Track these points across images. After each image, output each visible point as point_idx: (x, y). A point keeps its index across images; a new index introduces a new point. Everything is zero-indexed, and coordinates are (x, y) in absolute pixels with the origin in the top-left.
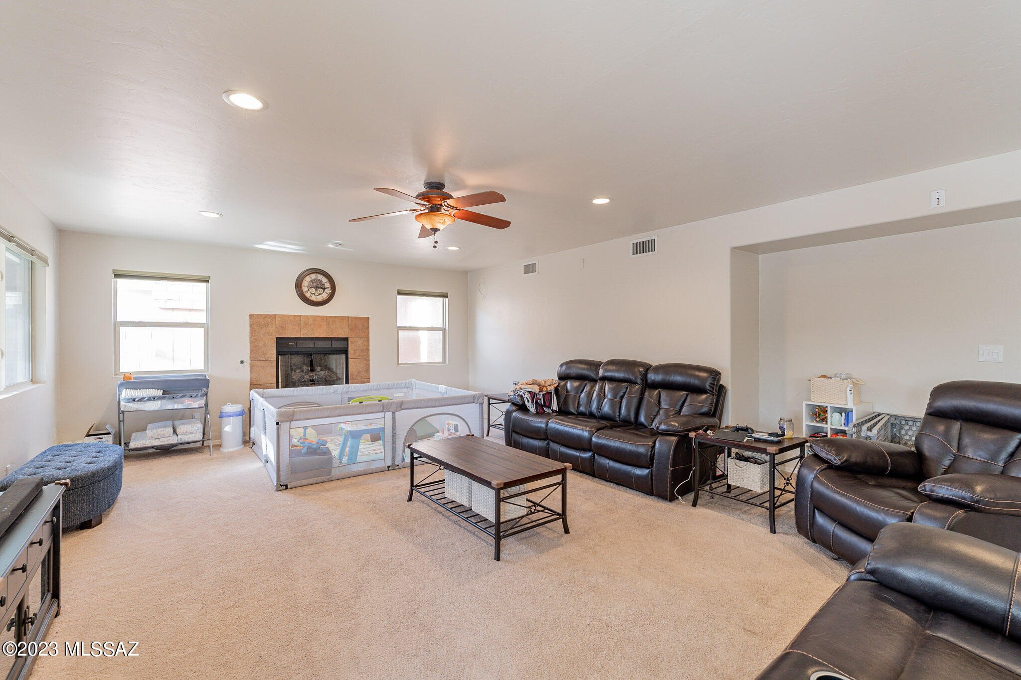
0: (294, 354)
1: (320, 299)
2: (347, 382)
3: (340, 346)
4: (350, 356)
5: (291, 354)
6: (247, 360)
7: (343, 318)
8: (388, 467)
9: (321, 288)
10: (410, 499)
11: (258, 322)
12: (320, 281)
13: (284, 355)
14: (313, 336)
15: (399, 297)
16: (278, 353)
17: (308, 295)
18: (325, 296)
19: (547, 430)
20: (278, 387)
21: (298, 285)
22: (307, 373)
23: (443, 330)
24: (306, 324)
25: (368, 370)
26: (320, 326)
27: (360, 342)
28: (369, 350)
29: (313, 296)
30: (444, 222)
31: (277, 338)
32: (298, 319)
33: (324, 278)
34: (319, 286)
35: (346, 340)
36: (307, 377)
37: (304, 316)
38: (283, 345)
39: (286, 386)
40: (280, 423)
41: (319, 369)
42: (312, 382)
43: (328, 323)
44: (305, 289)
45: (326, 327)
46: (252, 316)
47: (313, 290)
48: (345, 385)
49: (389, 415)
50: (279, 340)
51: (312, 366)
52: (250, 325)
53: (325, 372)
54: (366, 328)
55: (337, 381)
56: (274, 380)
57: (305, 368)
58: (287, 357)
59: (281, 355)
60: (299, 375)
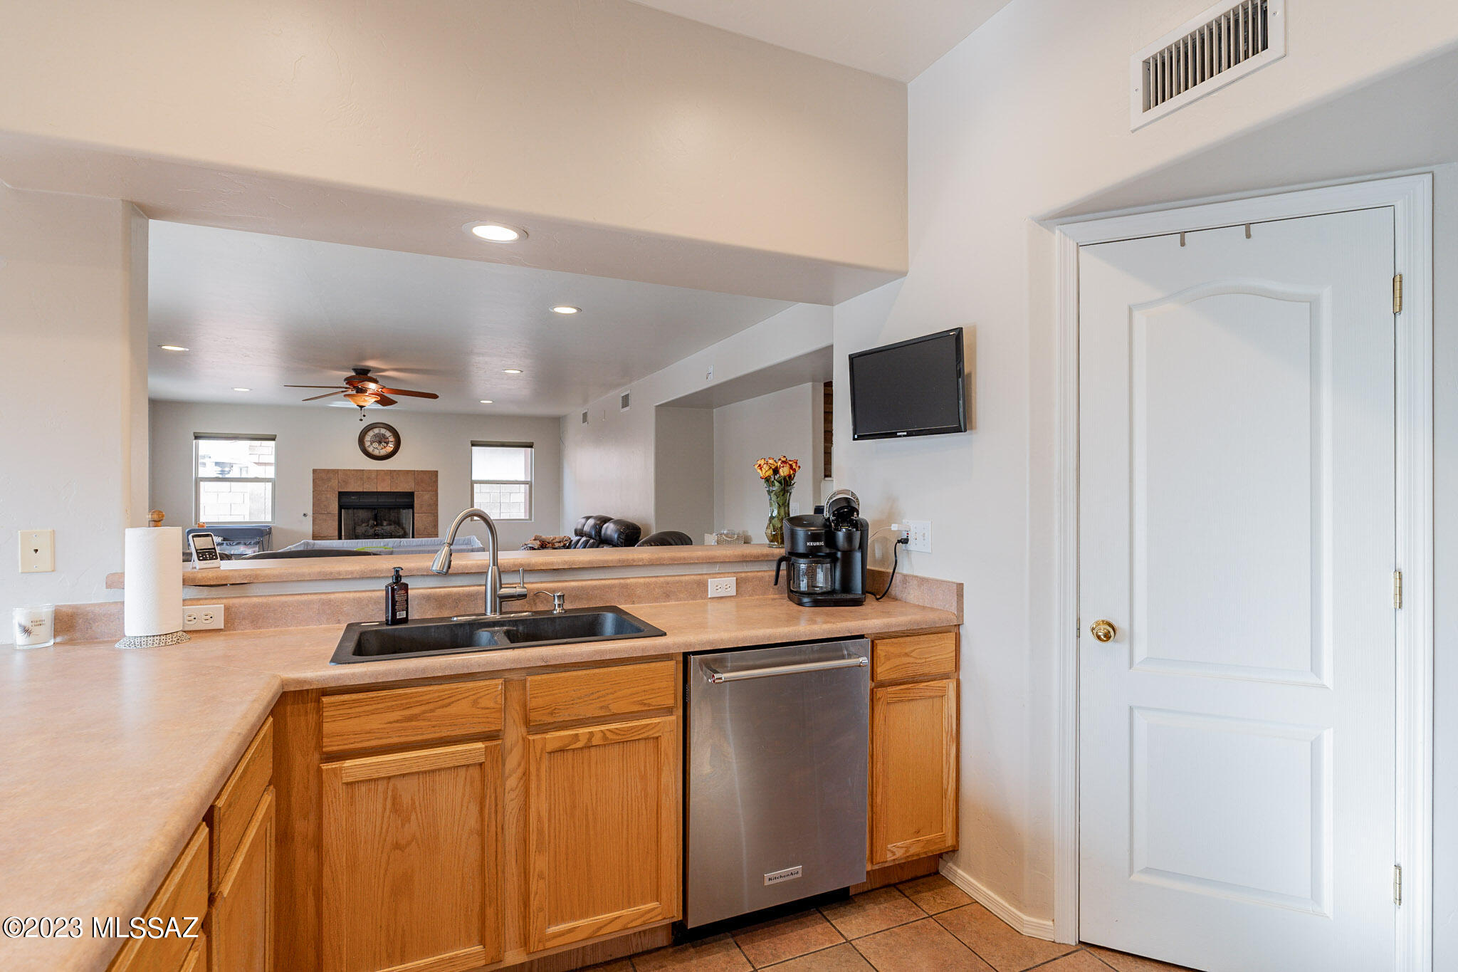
0: (357, 509)
1: (383, 452)
2: (413, 537)
3: (406, 501)
4: (415, 511)
5: (354, 508)
6: (310, 513)
7: (408, 472)
9: (385, 442)
11: (320, 477)
12: (384, 435)
13: (348, 509)
14: (375, 490)
15: (474, 448)
16: (341, 507)
17: (370, 450)
18: (390, 447)
20: (340, 538)
21: (361, 441)
22: (373, 526)
23: (528, 483)
24: (369, 478)
25: (436, 526)
26: (384, 480)
27: (427, 496)
28: (437, 504)
29: (376, 450)
31: (339, 493)
32: (360, 473)
33: (388, 431)
34: (381, 440)
35: (411, 495)
36: (371, 531)
37: (368, 470)
38: (345, 500)
39: (348, 538)
41: (385, 523)
42: (378, 535)
43: (392, 477)
44: (367, 444)
45: (389, 481)
46: (314, 471)
47: (376, 445)
48: (411, 539)
50: (341, 494)
51: (378, 520)
52: (313, 480)
53: (393, 527)
54: (434, 482)
55: (404, 536)
56: (336, 533)
57: (371, 522)
58: (350, 511)
59: (344, 509)
60: (365, 529)
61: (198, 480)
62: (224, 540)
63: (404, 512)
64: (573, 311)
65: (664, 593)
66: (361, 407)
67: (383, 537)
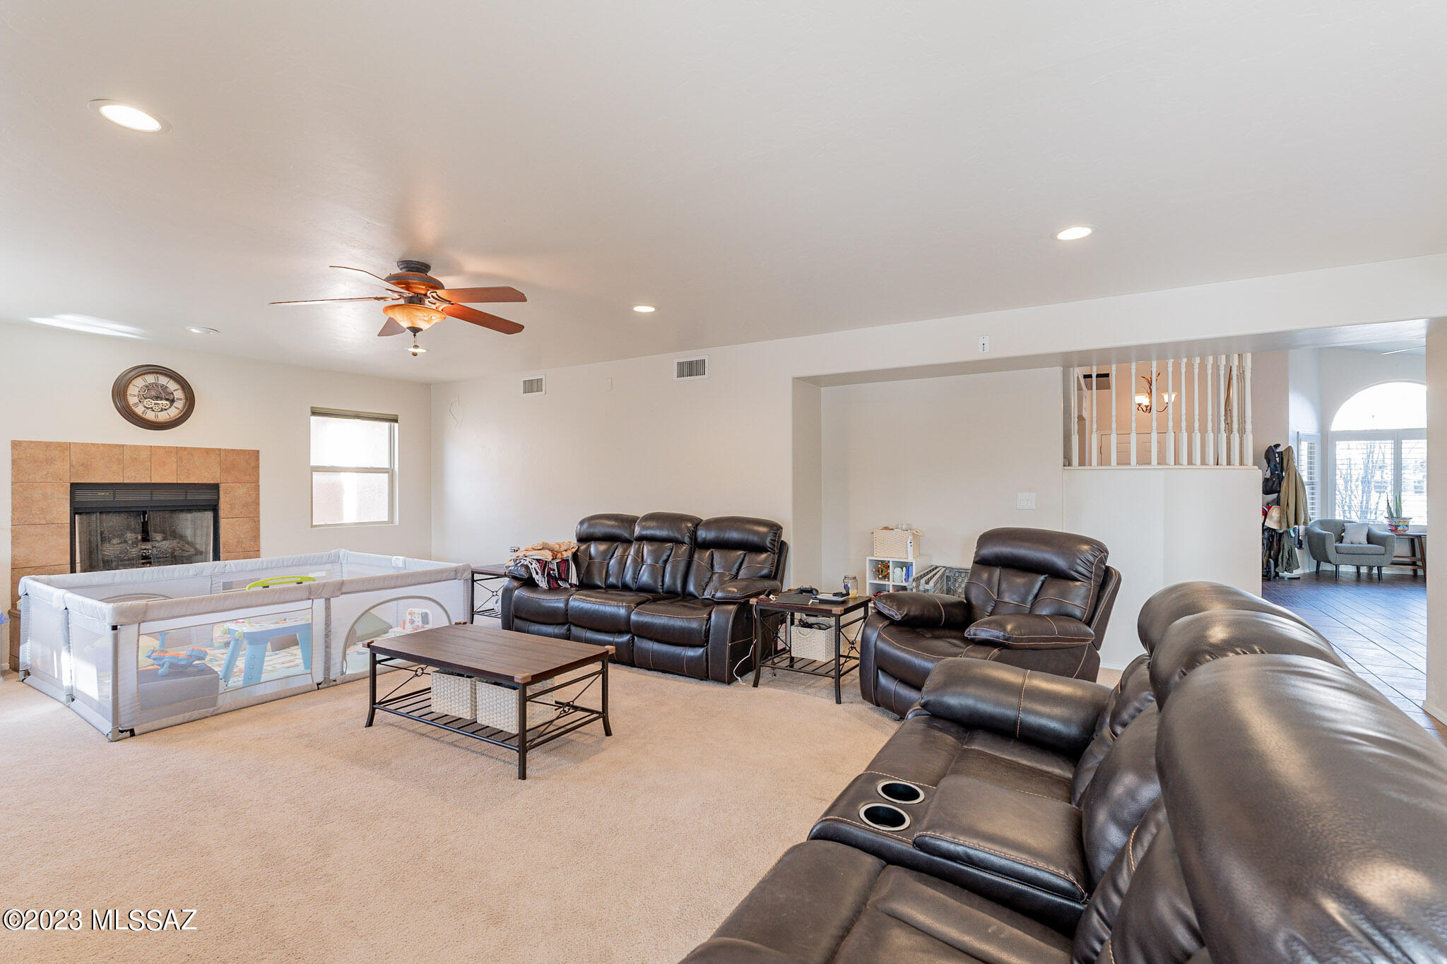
0: (109, 512)
1: (163, 417)
2: (217, 557)
3: (203, 498)
4: (222, 513)
5: (101, 513)
7: (208, 451)
8: (318, 684)
9: (167, 400)
10: (370, 723)
11: (29, 455)
12: (164, 388)
13: (87, 513)
14: (148, 481)
15: (313, 419)
16: (75, 512)
17: (139, 410)
18: (173, 413)
19: (567, 611)
21: (119, 392)
22: (135, 543)
23: (389, 471)
24: (135, 460)
25: (256, 537)
26: (164, 464)
27: (241, 491)
28: (258, 504)
29: (149, 412)
30: (427, 319)
31: (72, 484)
32: (116, 452)
33: (172, 382)
34: (162, 396)
35: (215, 487)
36: (134, 552)
37: (131, 446)
38: (84, 497)
39: (90, 566)
40: (118, 627)
41: (156, 538)
42: (146, 560)
43: (180, 460)
44: (132, 400)
45: (175, 466)
46: (16, 444)
47: (150, 403)
49: (319, 604)
50: (77, 488)
51: (145, 532)
52: (14, 462)
53: (174, 543)
54: (253, 468)
55: (200, 556)
56: (64, 561)
57: (135, 539)
58: (93, 517)
59: (81, 514)
60: (118, 548)
63: (200, 517)
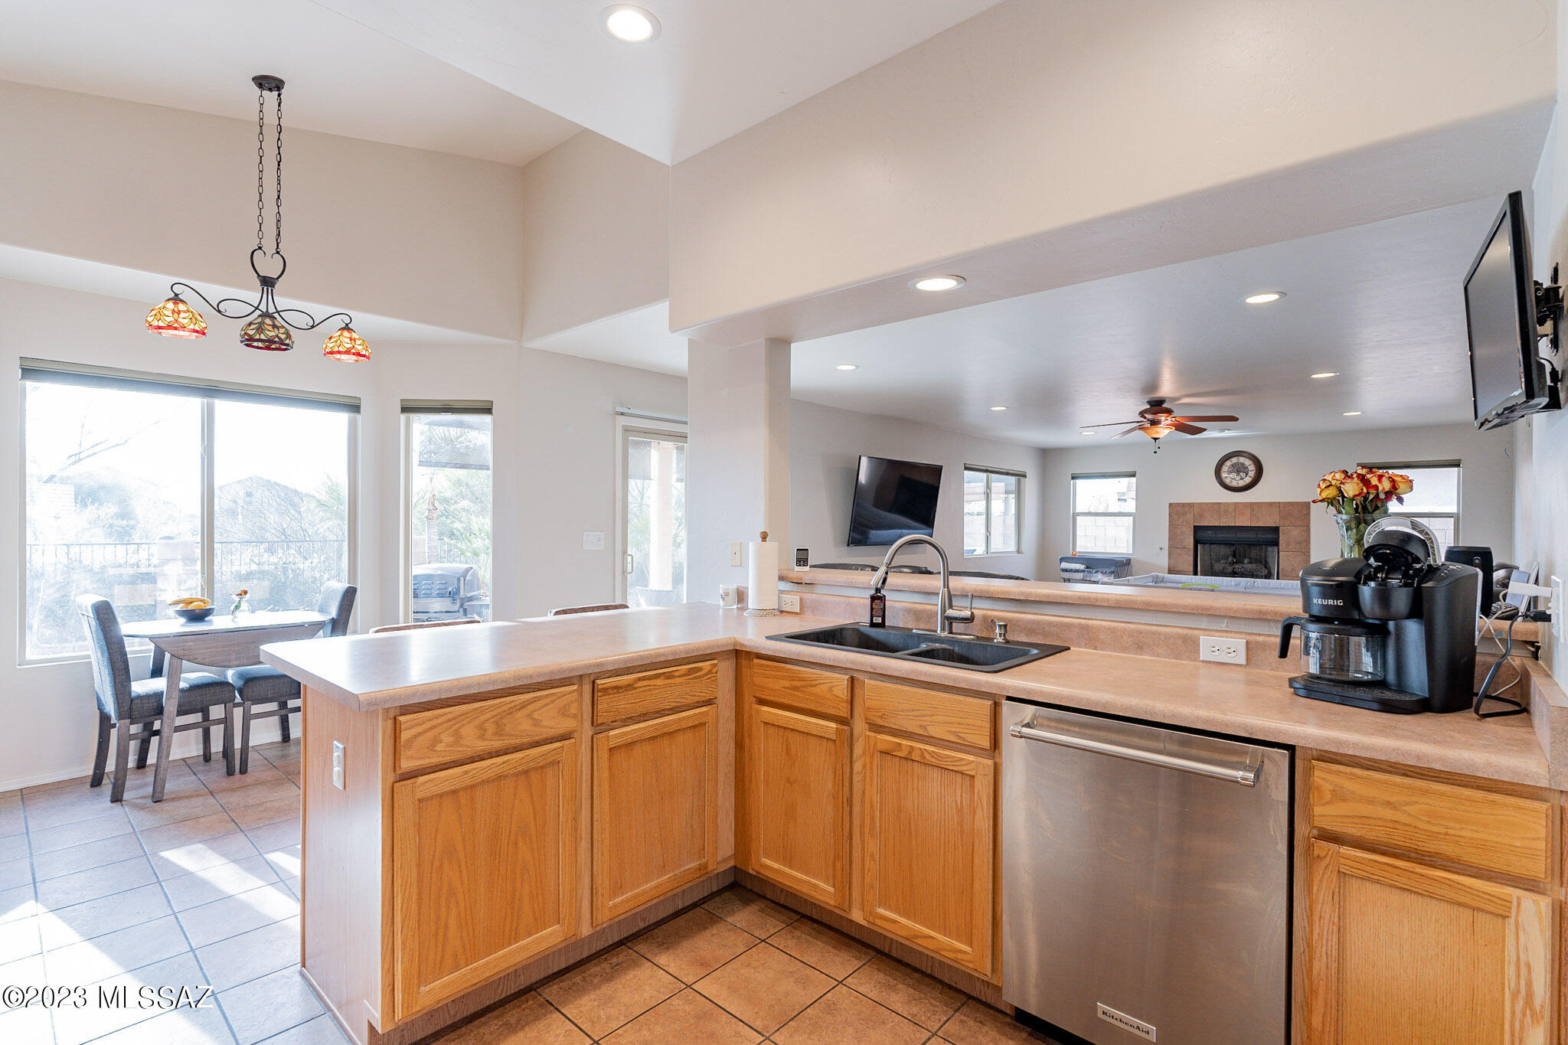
0: (1214, 544)
1: (1242, 483)
2: (1278, 579)
3: (1270, 537)
4: (1280, 549)
5: (1211, 544)
6: (1166, 547)
7: (1271, 504)
9: (1245, 472)
11: (1177, 511)
12: (1242, 464)
13: (1204, 543)
14: (1233, 524)
16: (1196, 542)
17: (1228, 481)
18: (1249, 479)
20: (1195, 573)
21: (1218, 472)
22: (1231, 563)
24: (1226, 511)
26: (1243, 514)
27: (1295, 532)
28: (1309, 542)
29: (1234, 481)
31: (1195, 527)
32: (1218, 507)
33: (1248, 460)
34: (1239, 469)
35: (1276, 530)
36: (1230, 569)
37: (1225, 503)
38: (1202, 535)
39: (1204, 574)
41: (1246, 561)
42: (1234, 574)
43: (1253, 510)
45: (1249, 515)
46: (1171, 505)
47: (1234, 475)
48: (1276, 580)
50: (1197, 529)
51: (1237, 557)
52: (1170, 514)
53: (1254, 566)
54: (1305, 515)
55: (1269, 576)
56: (1192, 568)
57: (1230, 559)
58: (1207, 546)
59: (1200, 543)
60: (1223, 565)
61: (1075, 515)
62: (1087, 568)
63: (1270, 549)
64: (1275, 297)
65: (1135, 643)
66: (1155, 439)
67: (1242, 575)
